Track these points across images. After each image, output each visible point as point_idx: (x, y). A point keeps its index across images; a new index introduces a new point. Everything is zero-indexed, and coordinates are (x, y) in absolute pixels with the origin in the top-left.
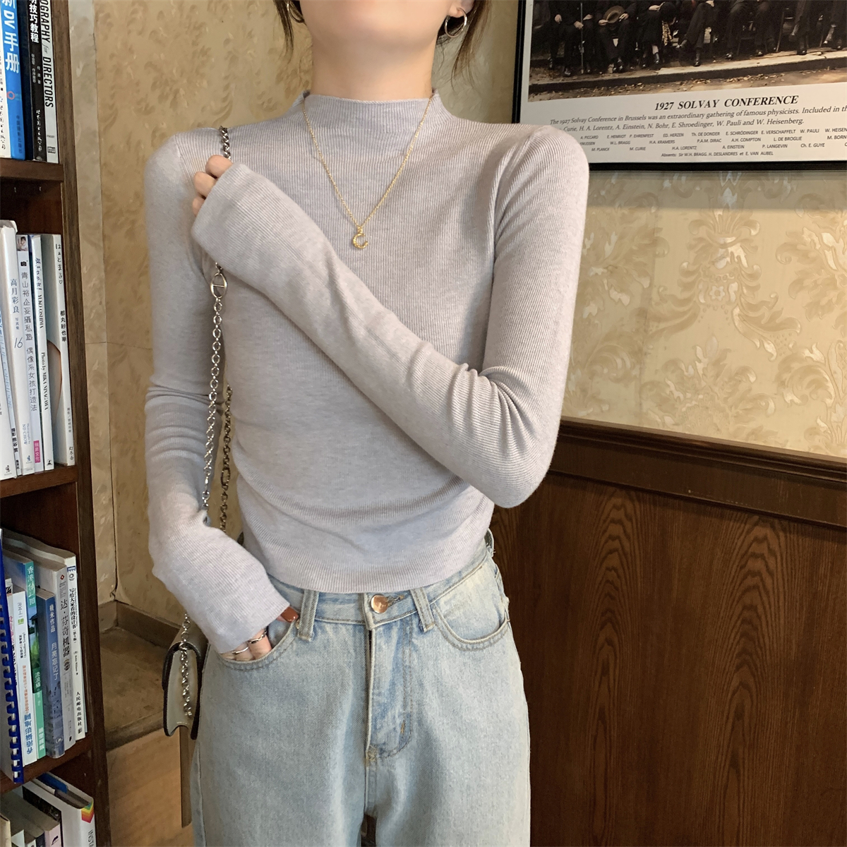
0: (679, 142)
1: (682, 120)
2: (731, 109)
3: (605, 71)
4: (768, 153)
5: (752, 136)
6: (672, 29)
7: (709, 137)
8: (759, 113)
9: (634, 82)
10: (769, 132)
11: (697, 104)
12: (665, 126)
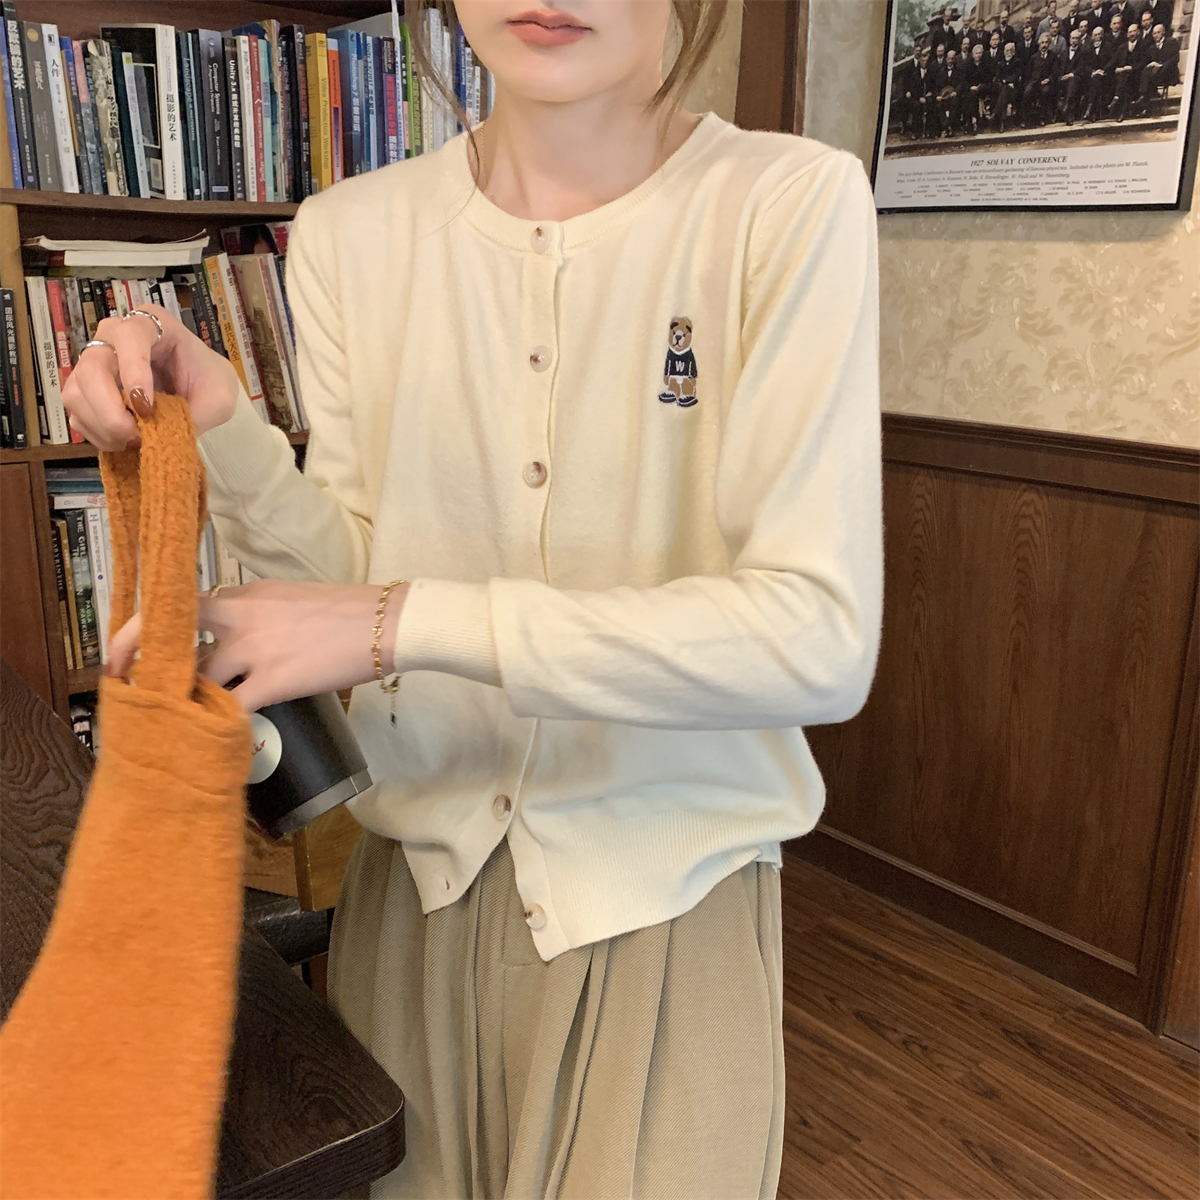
0: (984, 190)
1: (987, 174)
2: (1022, 166)
3: (940, 136)
4: (1045, 199)
5: (1034, 186)
6: (986, 104)
7: (1004, 187)
8: (1041, 169)
9: (958, 144)
10: (1047, 183)
11: (1000, 162)
12: (975, 178)
